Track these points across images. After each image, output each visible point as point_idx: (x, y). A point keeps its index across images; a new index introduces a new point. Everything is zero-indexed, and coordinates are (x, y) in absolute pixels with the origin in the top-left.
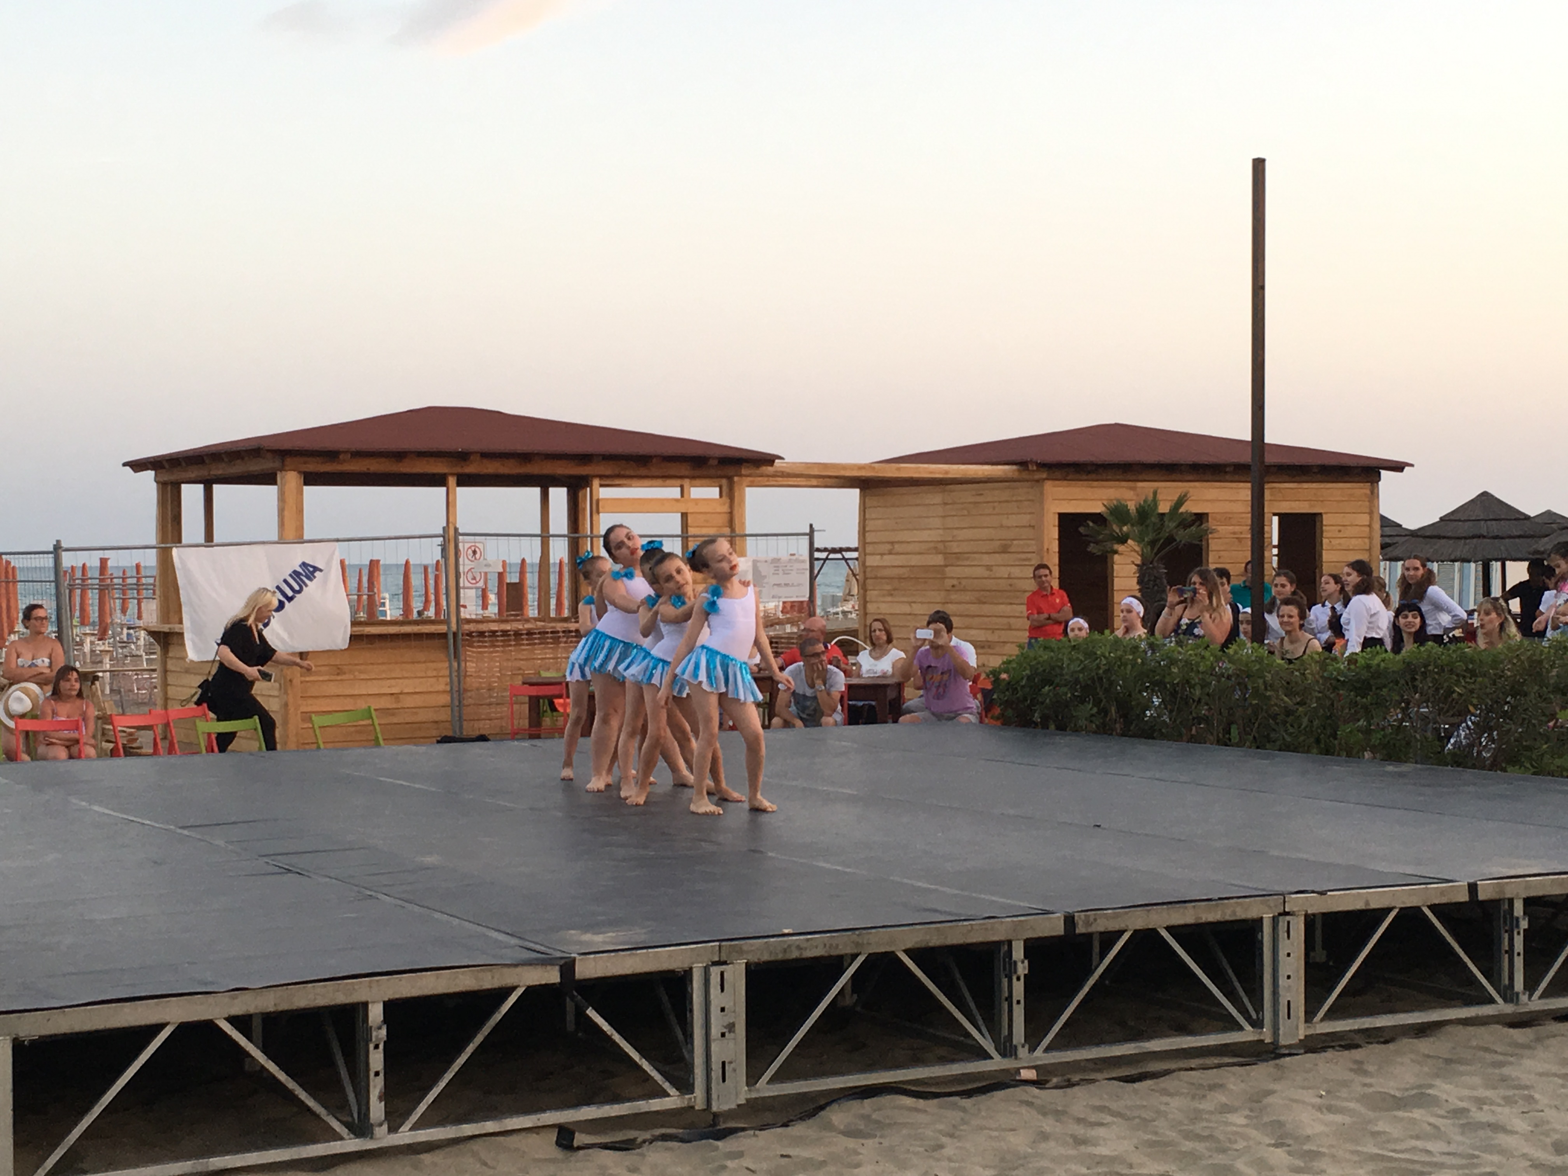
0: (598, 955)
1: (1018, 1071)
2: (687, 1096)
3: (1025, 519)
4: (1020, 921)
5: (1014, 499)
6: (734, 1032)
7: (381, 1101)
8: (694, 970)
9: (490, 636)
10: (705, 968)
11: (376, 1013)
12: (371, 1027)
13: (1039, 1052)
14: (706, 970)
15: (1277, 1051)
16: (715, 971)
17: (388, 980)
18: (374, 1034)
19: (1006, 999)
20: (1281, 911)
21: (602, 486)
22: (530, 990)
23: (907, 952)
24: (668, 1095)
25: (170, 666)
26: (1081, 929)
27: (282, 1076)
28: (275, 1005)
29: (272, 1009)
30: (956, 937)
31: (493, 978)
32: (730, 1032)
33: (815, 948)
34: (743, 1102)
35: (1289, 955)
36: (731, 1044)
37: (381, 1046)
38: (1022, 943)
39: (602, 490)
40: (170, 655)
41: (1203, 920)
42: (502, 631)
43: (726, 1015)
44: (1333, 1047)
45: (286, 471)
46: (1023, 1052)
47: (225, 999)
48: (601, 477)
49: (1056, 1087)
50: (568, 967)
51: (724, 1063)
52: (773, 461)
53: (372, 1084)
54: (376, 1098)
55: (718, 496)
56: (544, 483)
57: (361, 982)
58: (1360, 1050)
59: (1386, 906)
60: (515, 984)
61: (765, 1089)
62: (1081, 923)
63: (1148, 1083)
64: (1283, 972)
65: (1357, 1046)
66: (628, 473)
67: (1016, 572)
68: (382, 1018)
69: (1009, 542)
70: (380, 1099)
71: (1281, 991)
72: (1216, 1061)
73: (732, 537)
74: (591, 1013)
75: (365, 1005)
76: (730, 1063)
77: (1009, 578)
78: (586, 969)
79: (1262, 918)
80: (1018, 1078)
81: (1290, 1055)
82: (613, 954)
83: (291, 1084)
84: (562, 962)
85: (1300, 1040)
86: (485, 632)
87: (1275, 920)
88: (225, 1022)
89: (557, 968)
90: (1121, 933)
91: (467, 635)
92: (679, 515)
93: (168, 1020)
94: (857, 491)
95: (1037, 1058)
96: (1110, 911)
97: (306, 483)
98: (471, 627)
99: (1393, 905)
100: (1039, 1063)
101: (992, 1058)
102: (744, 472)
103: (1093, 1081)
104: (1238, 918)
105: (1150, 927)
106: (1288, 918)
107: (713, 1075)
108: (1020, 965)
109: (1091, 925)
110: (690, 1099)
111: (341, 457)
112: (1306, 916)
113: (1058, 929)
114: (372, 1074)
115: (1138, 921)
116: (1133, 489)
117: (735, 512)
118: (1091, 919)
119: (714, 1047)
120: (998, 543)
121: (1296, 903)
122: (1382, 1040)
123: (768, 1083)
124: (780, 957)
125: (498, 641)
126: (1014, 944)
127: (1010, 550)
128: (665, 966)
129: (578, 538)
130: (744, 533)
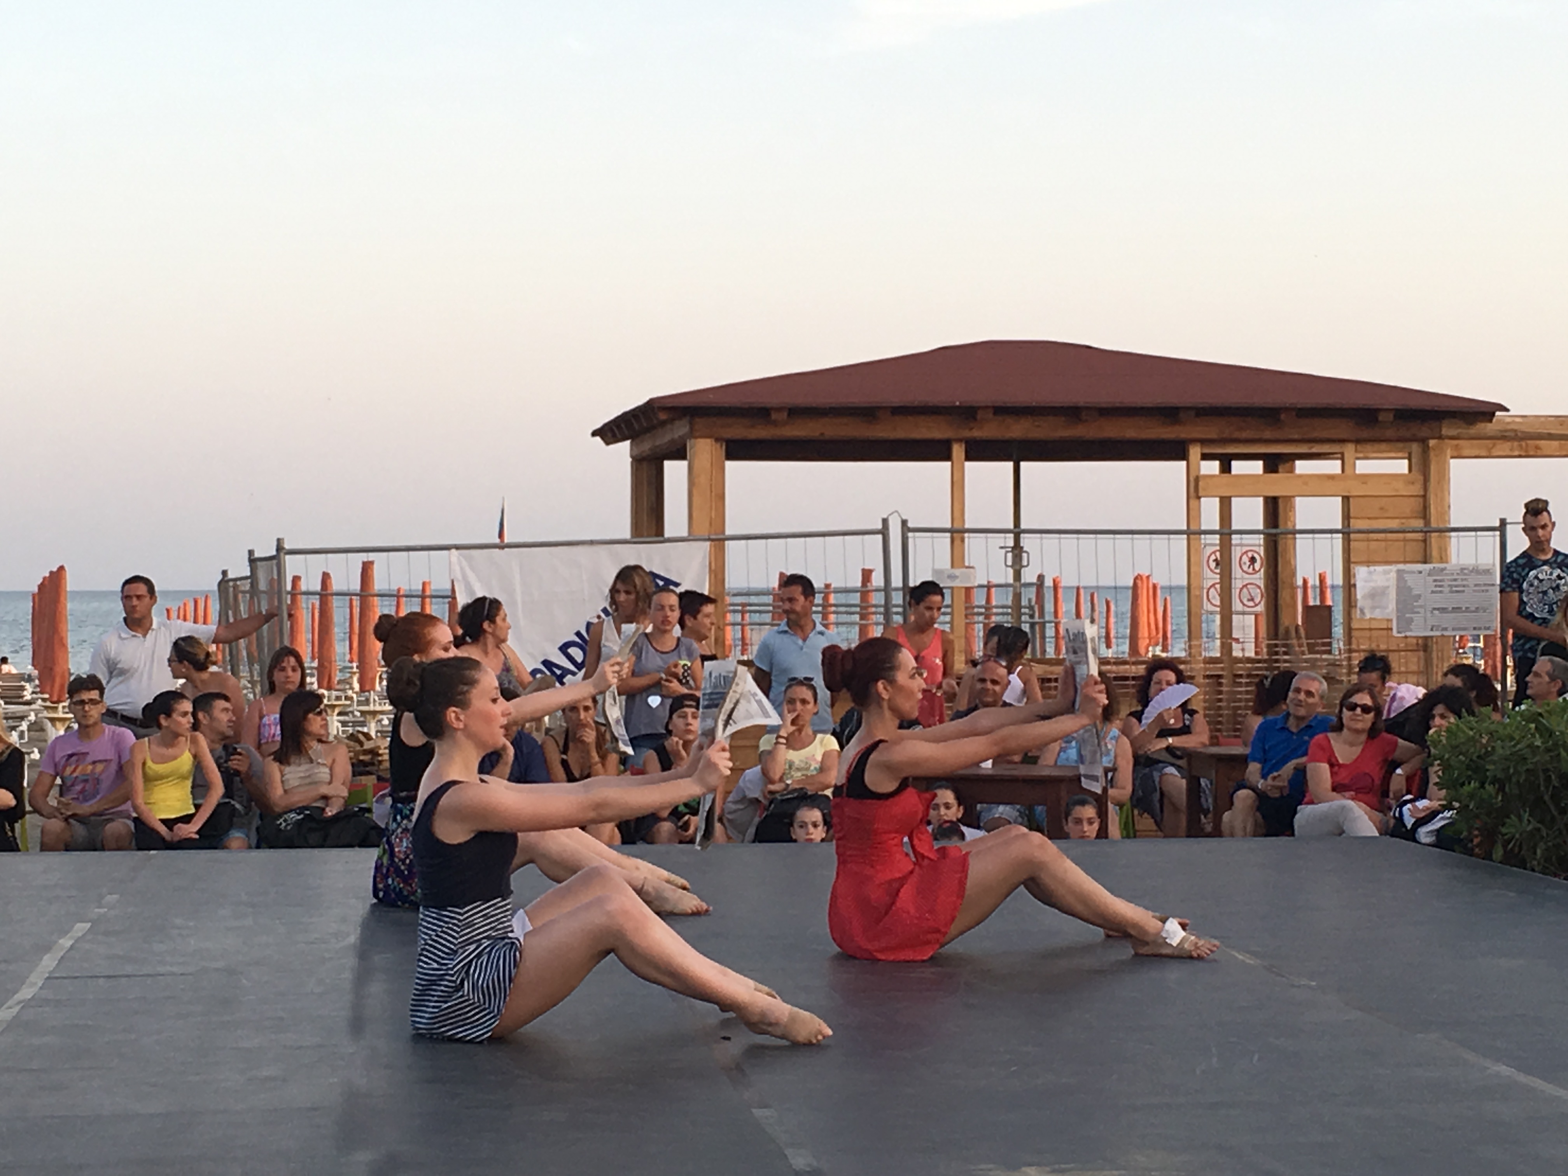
21: (1202, 458)
39: (1201, 463)
45: (696, 438)
48: (1203, 442)
52: (1493, 414)
55: (1406, 471)
66: (1244, 435)
92: (1340, 499)
97: (729, 457)
102: (1447, 432)
111: (774, 416)
117: (1435, 494)
130: (1441, 526)
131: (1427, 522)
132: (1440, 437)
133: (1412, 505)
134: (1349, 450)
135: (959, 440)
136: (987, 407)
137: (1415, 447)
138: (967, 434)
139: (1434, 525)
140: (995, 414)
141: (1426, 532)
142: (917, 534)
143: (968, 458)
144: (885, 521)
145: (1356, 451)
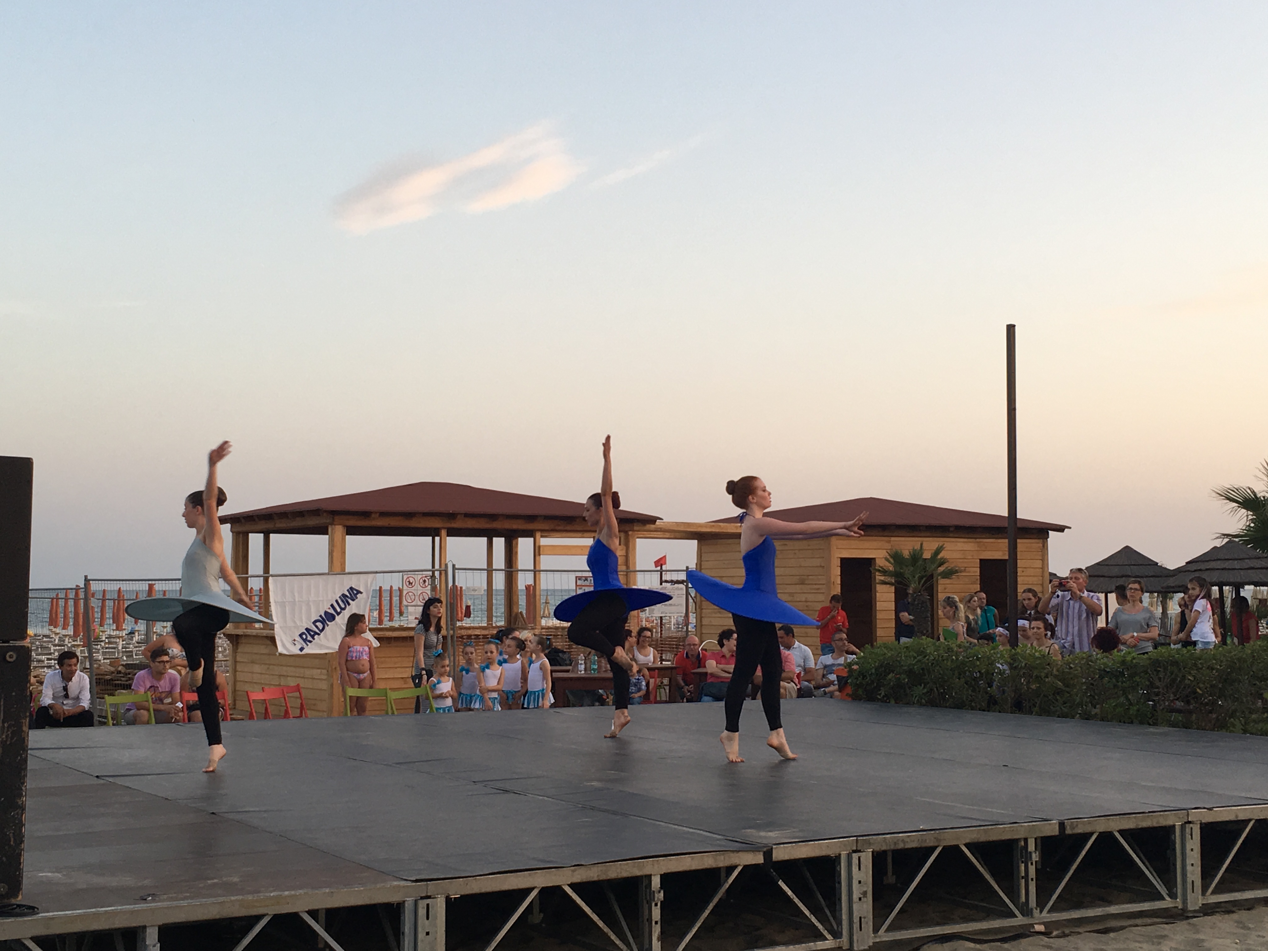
0: (785, 845)
1: (1032, 925)
2: (838, 940)
3: (817, 562)
4: (1033, 825)
5: (809, 548)
6: (866, 897)
7: (658, 941)
8: (842, 855)
9: (475, 639)
10: (848, 854)
11: (656, 882)
12: (654, 892)
13: (1045, 913)
14: (849, 856)
15: (1186, 915)
16: (855, 856)
17: (664, 860)
18: (656, 895)
19: (1023, 878)
20: (1186, 821)
21: (542, 537)
22: (745, 867)
23: (966, 845)
24: (827, 939)
25: (238, 659)
26: (1068, 831)
27: (601, 924)
28: (598, 876)
29: (596, 879)
30: (995, 835)
31: (724, 858)
32: (864, 897)
33: (913, 842)
34: (871, 944)
35: (1192, 850)
36: (865, 906)
37: (659, 904)
38: (1034, 840)
39: (542, 539)
40: (239, 650)
41: (1140, 827)
42: (483, 635)
43: (862, 886)
44: (1217, 912)
45: (335, 525)
46: (1036, 913)
47: (567, 872)
48: (542, 531)
49: (1057, 937)
50: (768, 854)
51: (860, 918)
52: (655, 521)
53: (653, 930)
54: (656, 938)
56: (490, 534)
57: (648, 862)
58: (1234, 914)
59: (1247, 818)
60: (738, 863)
61: (884, 936)
62: (1068, 827)
63: (1112, 935)
64: (1189, 862)
65: (1233, 912)
66: (560, 528)
67: (811, 597)
68: (659, 886)
69: (805, 577)
70: (658, 940)
71: (1188, 875)
72: (1148, 921)
73: (627, 572)
74: (781, 883)
75: (649, 877)
76: (865, 918)
77: (806, 601)
78: (779, 854)
79: (1174, 826)
80: (1031, 931)
81: (1195, 917)
82: (794, 844)
83: (606, 929)
84: (765, 849)
85: (1200, 907)
86: (471, 636)
87: (1183, 827)
88: (567, 887)
89: (762, 853)
90: (1091, 834)
91: (460, 637)
93: (535, 885)
94: (696, 541)
95: (1044, 917)
96: (1086, 820)
97: (347, 534)
98: (464, 632)
99: (1251, 817)
100: (1045, 920)
101: (1017, 917)
102: (635, 528)
103: (1079, 933)
104: (1160, 825)
105: (1109, 830)
106: (1191, 825)
107: (855, 926)
108: (1034, 855)
109: (1074, 828)
110: (840, 942)
111: (373, 516)
112: (1201, 824)
113: (1056, 831)
114: (654, 923)
115: (1101, 826)
116: (889, 542)
117: (630, 555)
118: (1075, 824)
119: (855, 907)
120: (798, 577)
121: (1194, 816)
122: (1246, 908)
123: (885, 932)
124: (892, 847)
125: (480, 642)
126: (1029, 840)
127: (806, 583)
128: (823, 853)
129: (512, 572)
132: (633, 531)
135: (444, 528)
138: (449, 525)
140: (464, 516)
142: (460, 571)
143: (448, 536)
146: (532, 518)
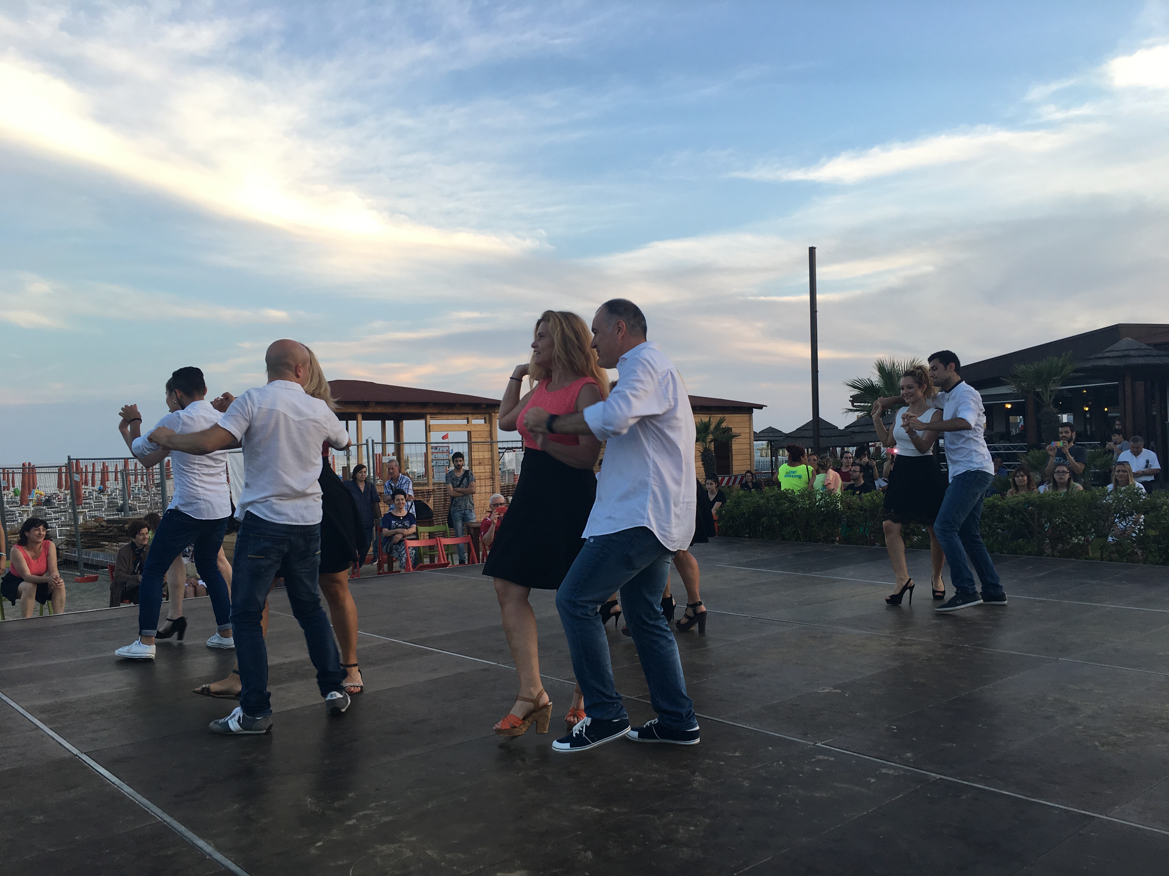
21: (432, 418)
48: (431, 414)
55: (485, 423)
66: (444, 412)
92: (467, 432)
117: (493, 431)
130: (496, 441)
131: (492, 439)
132: (495, 413)
133: (487, 434)
134: (470, 416)
135: (360, 413)
136: (373, 402)
137: (487, 416)
138: (364, 411)
139: (494, 440)
140: (376, 404)
141: (491, 443)
144: (367, 440)
145: (472, 417)
146: (424, 405)
